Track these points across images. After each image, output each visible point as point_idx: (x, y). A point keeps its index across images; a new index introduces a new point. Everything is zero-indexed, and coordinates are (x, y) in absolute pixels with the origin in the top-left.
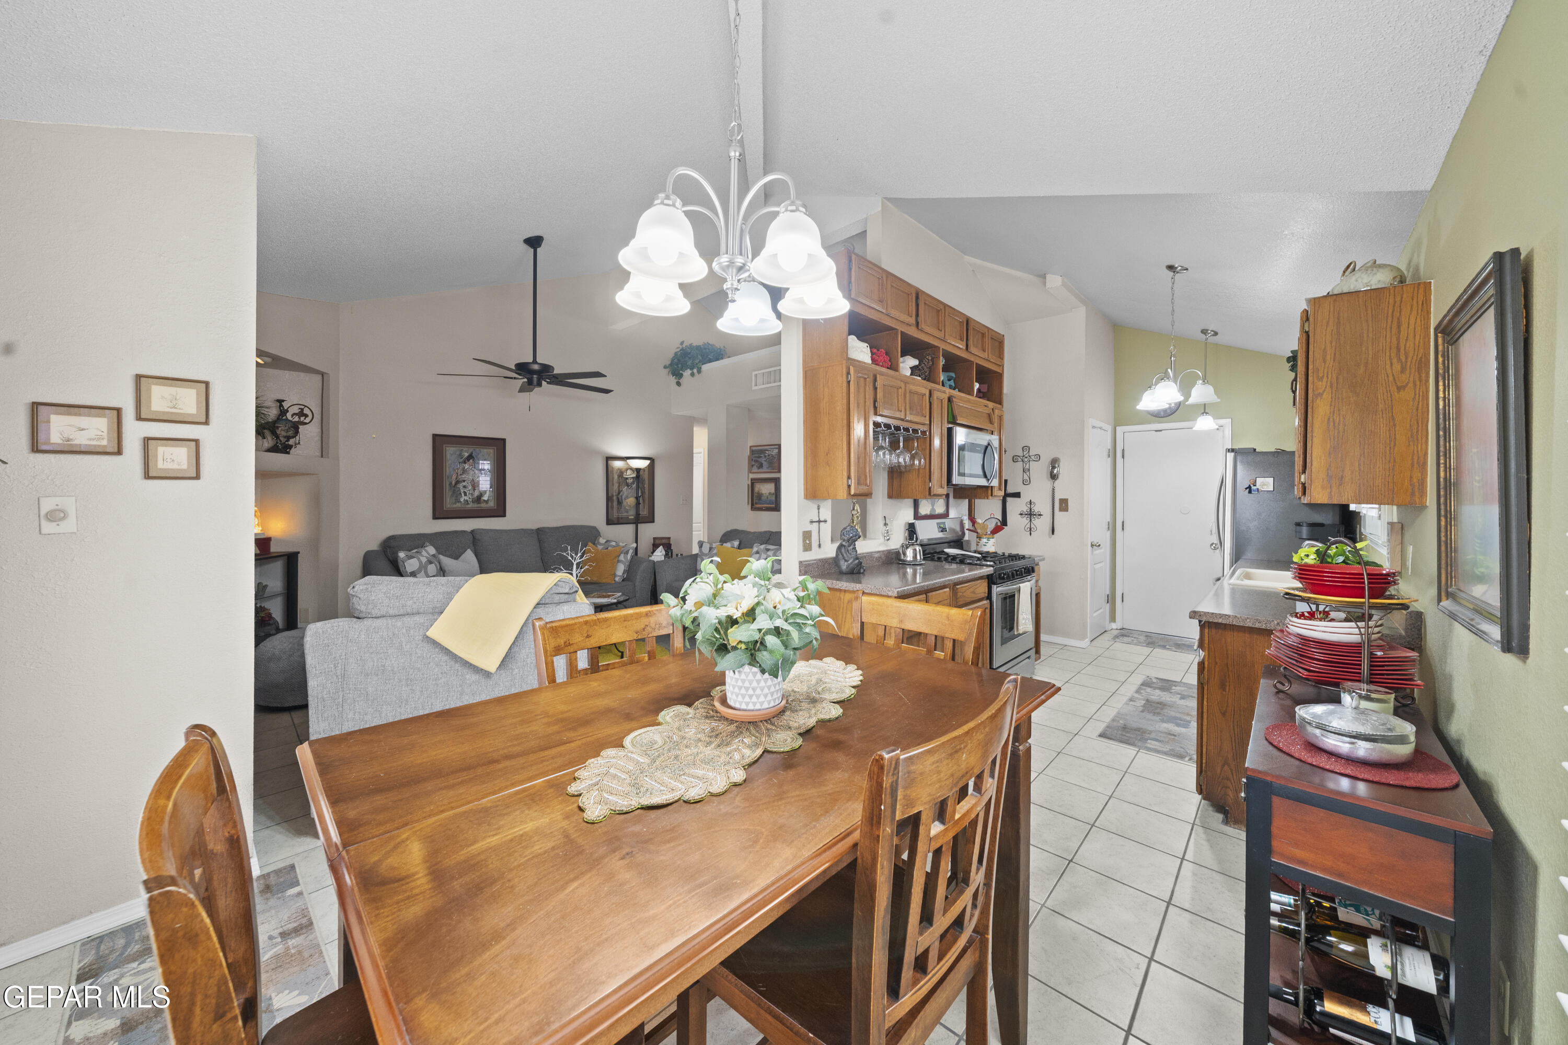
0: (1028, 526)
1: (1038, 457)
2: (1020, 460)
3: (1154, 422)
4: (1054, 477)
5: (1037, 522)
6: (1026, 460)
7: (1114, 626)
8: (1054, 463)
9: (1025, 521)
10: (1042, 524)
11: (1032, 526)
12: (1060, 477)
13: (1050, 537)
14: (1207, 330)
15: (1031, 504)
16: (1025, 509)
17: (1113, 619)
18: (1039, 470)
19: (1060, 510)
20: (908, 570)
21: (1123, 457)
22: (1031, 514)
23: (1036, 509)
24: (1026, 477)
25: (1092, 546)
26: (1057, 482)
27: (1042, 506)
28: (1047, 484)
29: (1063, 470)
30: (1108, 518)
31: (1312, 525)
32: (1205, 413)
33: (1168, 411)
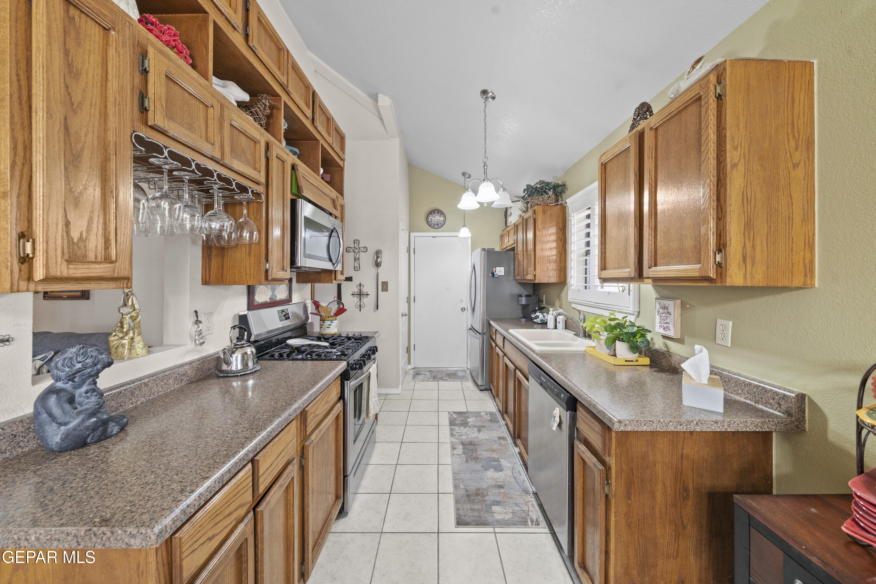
0: (359, 303)
1: (366, 249)
2: (352, 250)
3: (432, 231)
4: (378, 265)
5: (365, 300)
6: (357, 251)
7: (410, 367)
8: (378, 253)
9: (356, 299)
10: (369, 302)
11: (362, 304)
12: (382, 264)
13: (375, 312)
14: (466, 173)
15: (360, 285)
16: (356, 290)
17: (409, 363)
18: (366, 259)
19: (382, 291)
21: (414, 253)
22: (360, 294)
23: (364, 290)
24: (357, 265)
25: (402, 315)
26: (380, 268)
27: (369, 288)
28: (373, 270)
29: (385, 259)
30: (407, 295)
31: (527, 296)
32: (464, 226)
33: (440, 225)
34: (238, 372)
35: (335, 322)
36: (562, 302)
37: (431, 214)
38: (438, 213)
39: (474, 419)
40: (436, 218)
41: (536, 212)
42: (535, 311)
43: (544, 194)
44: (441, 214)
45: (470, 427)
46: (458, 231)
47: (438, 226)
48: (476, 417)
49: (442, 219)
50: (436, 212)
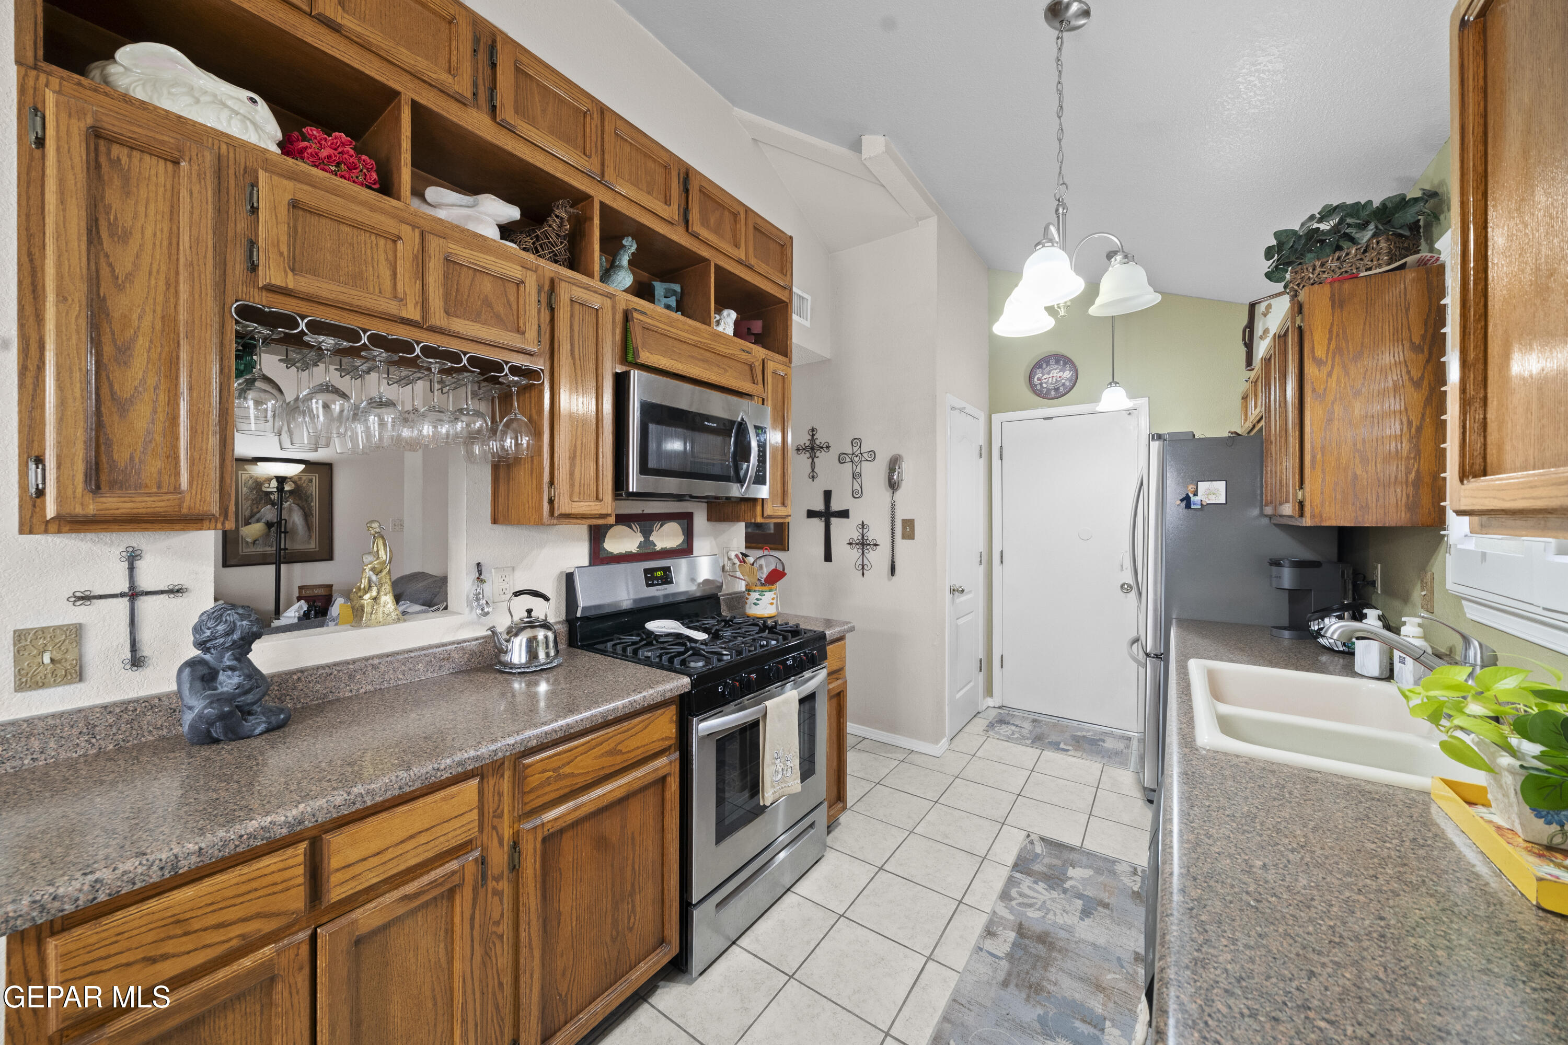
0: (860, 562)
1: (873, 453)
2: (848, 460)
3: (1042, 406)
4: (893, 485)
5: (871, 555)
6: (856, 459)
7: (990, 702)
8: (894, 465)
9: (855, 553)
10: (878, 558)
11: (866, 562)
12: (904, 484)
13: (889, 580)
14: (1116, 252)
15: (863, 528)
16: (856, 535)
17: (989, 692)
18: (874, 474)
19: (904, 537)
20: (516, 686)
21: (1001, 458)
22: (863, 544)
23: (871, 536)
24: (857, 487)
25: (953, 591)
26: (898, 494)
27: (879, 532)
28: (886, 494)
29: (909, 471)
30: (981, 546)
31: (1300, 565)
32: (1113, 382)
33: (1061, 389)
34: (520, 666)
35: (769, 596)
36: (1432, 592)
37: (1041, 367)
38: (1057, 362)
39: (1088, 873)
40: (1056, 375)
41: (1306, 309)
42: (1324, 613)
43: (1345, 244)
44: (1065, 364)
45: (1065, 891)
46: (1096, 399)
47: (1058, 393)
48: (1098, 871)
49: (1067, 374)
50: (1052, 362)
